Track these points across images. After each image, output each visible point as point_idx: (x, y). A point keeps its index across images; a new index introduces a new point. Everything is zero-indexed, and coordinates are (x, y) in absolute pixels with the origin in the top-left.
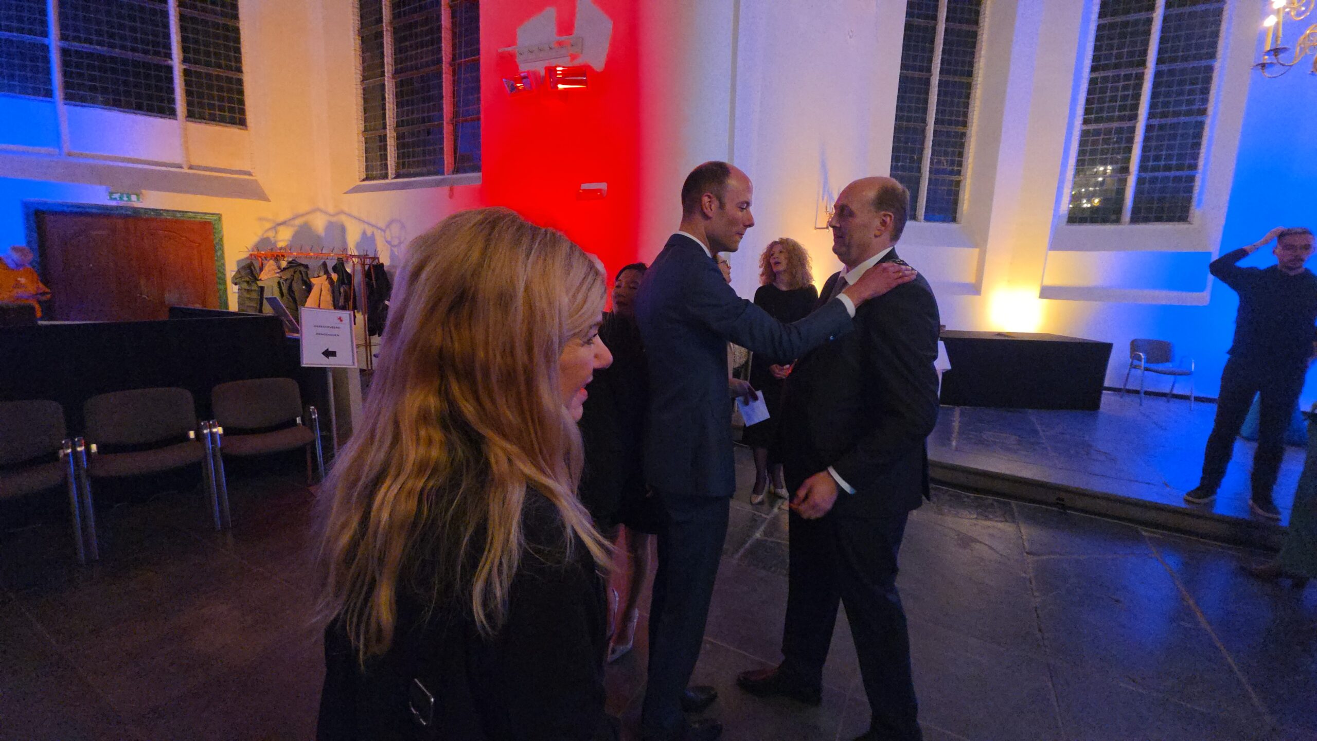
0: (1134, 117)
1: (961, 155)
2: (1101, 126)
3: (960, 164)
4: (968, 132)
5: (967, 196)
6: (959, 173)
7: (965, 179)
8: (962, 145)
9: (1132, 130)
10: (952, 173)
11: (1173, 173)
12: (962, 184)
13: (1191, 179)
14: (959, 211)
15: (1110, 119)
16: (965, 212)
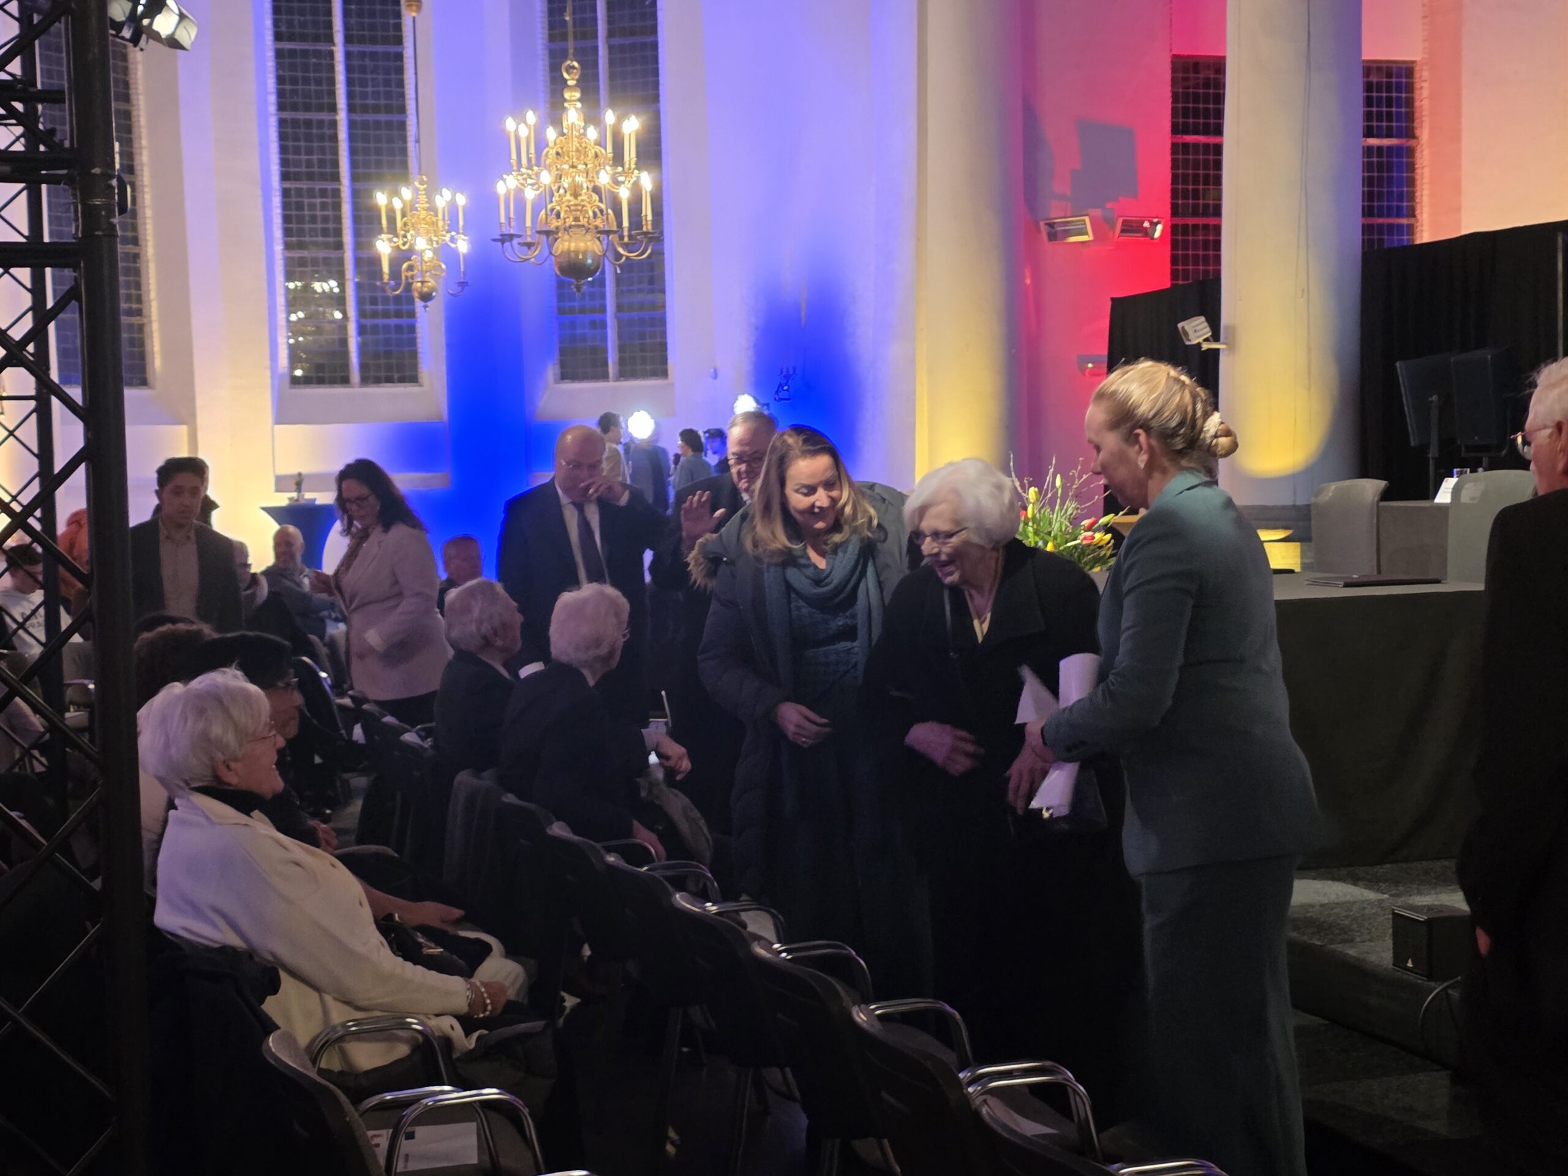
0: (339, 246)
1: (138, 286)
2: (306, 254)
3: (139, 299)
4: (142, 254)
5: (156, 349)
6: (139, 313)
7: (150, 322)
8: (137, 272)
9: (341, 262)
10: (131, 313)
11: (393, 321)
12: (146, 329)
13: (413, 329)
14: (149, 370)
15: (314, 246)
16: (158, 372)
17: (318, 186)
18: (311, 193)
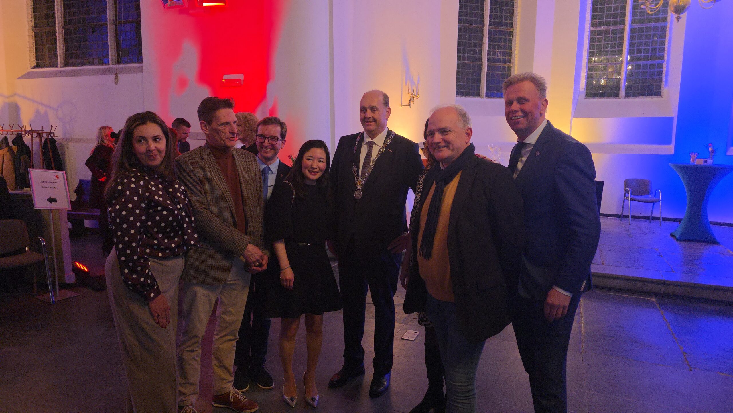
0: (623, 22)
1: (510, 48)
2: (603, 28)
3: (510, 55)
4: (514, 32)
6: (509, 61)
7: (514, 66)
8: (511, 41)
9: (622, 31)
10: (504, 61)
11: (649, 62)
12: (512, 69)
13: (661, 66)
15: (608, 23)
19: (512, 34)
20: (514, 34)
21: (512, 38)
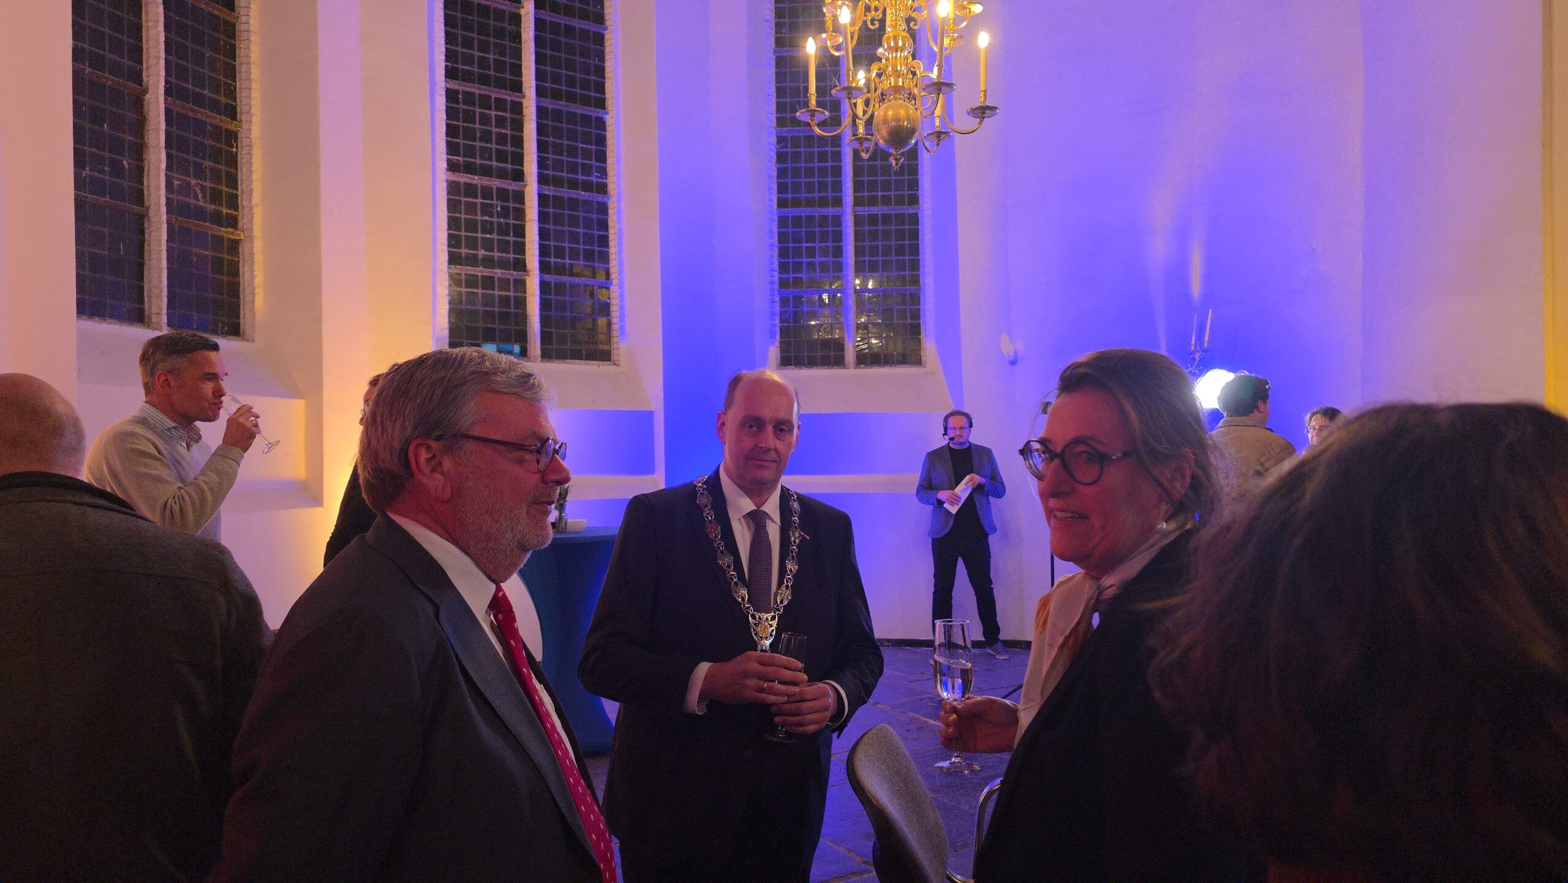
0: (519, 176)
1: (233, 181)
2: (476, 180)
3: (233, 202)
4: (242, 135)
5: (259, 280)
6: (233, 222)
7: (251, 239)
8: (233, 161)
9: (520, 197)
10: (217, 219)
12: (244, 249)
14: (245, 311)
15: (486, 172)
16: (259, 315)
17: (494, 94)
18: (485, 101)
19: (236, 140)
20: (243, 140)
21: (237, 153)
